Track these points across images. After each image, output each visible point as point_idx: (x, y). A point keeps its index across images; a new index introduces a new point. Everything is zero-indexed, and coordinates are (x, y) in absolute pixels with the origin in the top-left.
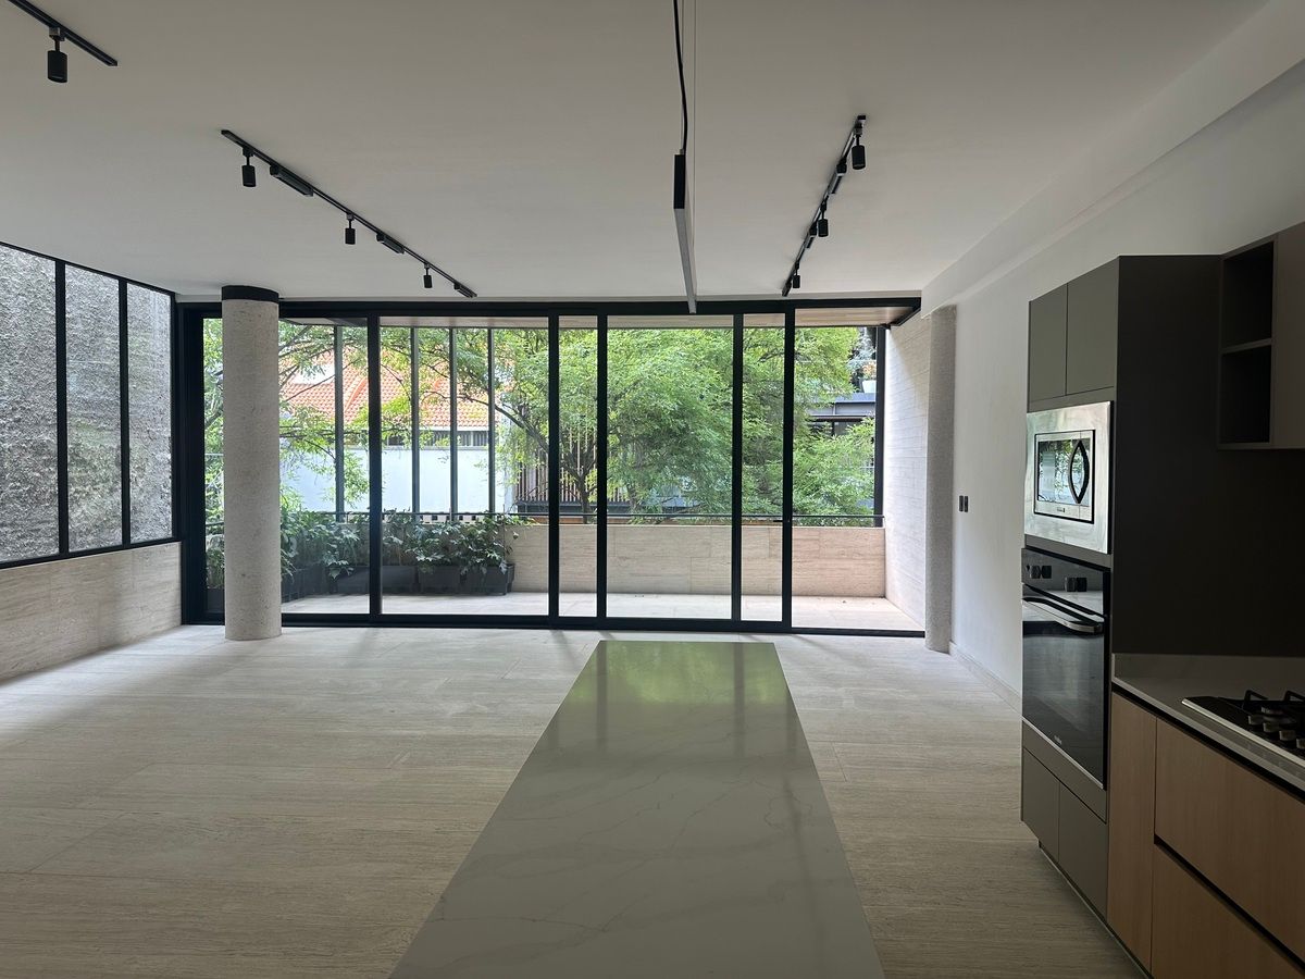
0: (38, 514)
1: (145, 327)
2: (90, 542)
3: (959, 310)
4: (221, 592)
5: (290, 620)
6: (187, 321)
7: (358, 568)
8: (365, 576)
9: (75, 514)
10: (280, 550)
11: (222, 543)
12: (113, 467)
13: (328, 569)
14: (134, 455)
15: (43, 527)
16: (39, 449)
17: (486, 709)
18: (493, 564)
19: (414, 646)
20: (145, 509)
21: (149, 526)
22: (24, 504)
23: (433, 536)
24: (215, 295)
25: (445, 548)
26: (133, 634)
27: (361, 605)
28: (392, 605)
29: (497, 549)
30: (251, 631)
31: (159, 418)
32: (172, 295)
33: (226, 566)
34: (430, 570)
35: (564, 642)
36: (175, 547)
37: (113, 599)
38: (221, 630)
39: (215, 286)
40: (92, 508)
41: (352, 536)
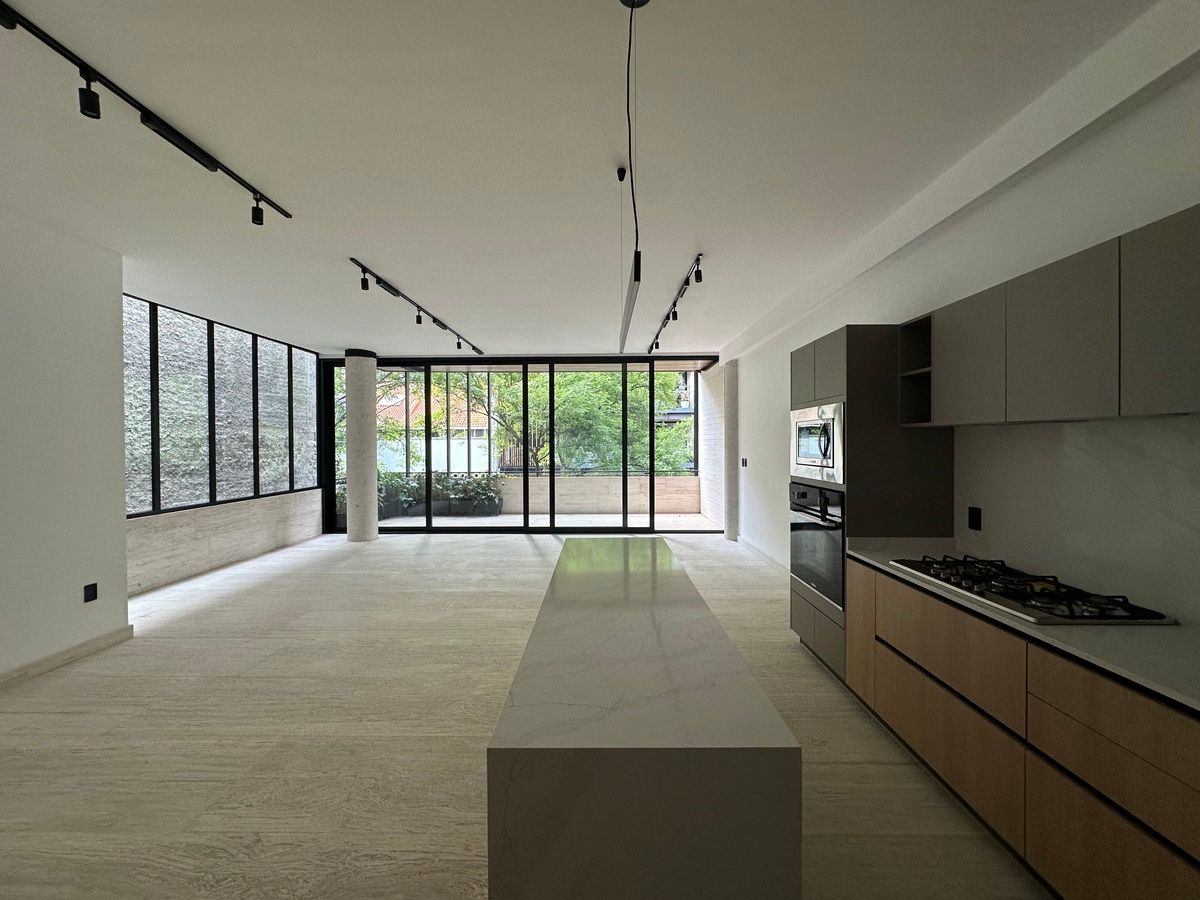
0: (242, 474)
1: (302, 373)
2: (270, 489)
3: (739, 362)
4: (345, 516)
5: (382, 530)
6: (326, 369)
7: (418, 502)
8: (423, 507)
9: (262, 475)
10: (377, 493)
11: (345, 489)
12: (284, 448)
13: (402, 503)
14: (295, 443)
15: (244, 481)
16: (242, 439)
17: (494, 577)
18: (491, 499)
19: (451, 543)
20: (301, 471)
21: (303, 481)
22: (233, 469)
23: (458, 484)
24: (341, 354)
25: (465, 491)
26: (295, 539)
27: (421, 522)
28: (437, 522)
29: (493, 491)
30: (361, 537)
31: (309, 422)
32: (317, 354)
33: (348, 501)
34: (457, 503)
35: (532, 540)
36: (319, 491)
37: (284, 520)
38: (344, 536)
39: (341, 349)
40: (273, 471)
41: (415, 484)
